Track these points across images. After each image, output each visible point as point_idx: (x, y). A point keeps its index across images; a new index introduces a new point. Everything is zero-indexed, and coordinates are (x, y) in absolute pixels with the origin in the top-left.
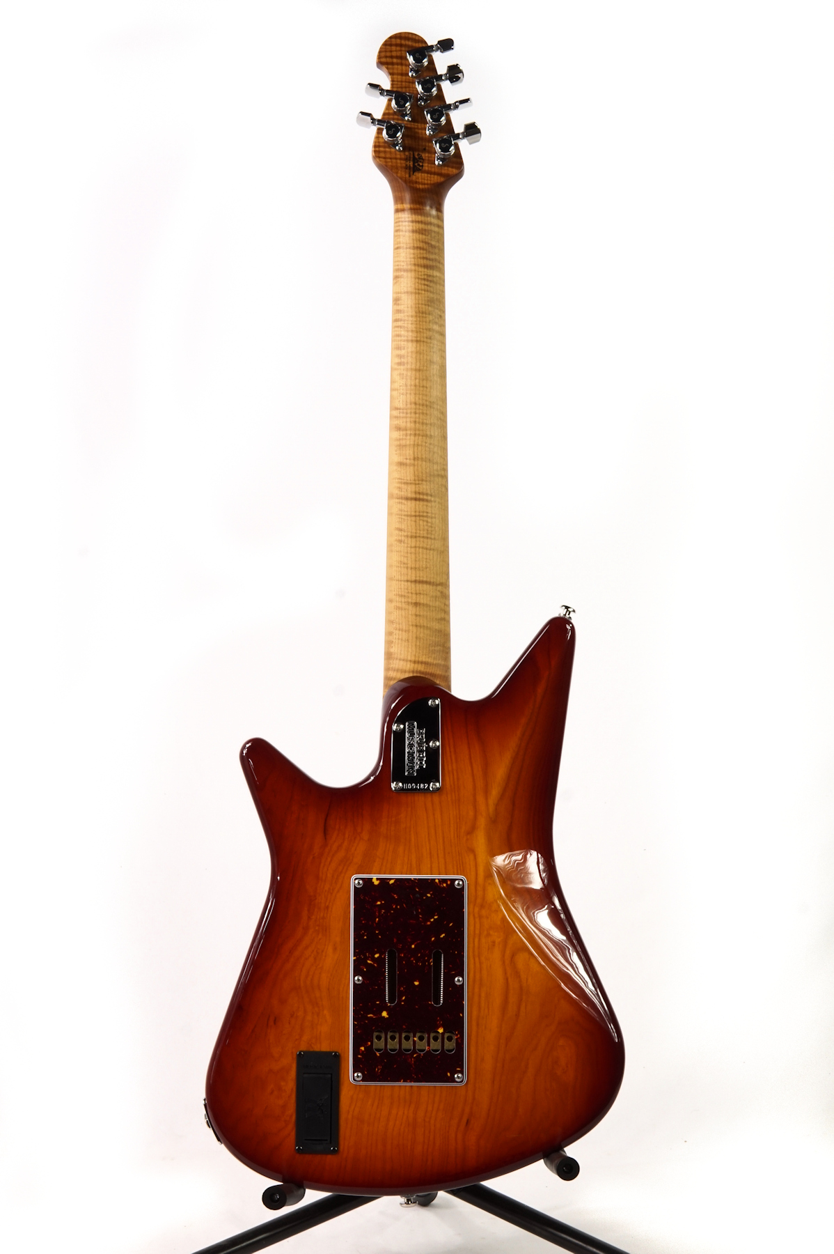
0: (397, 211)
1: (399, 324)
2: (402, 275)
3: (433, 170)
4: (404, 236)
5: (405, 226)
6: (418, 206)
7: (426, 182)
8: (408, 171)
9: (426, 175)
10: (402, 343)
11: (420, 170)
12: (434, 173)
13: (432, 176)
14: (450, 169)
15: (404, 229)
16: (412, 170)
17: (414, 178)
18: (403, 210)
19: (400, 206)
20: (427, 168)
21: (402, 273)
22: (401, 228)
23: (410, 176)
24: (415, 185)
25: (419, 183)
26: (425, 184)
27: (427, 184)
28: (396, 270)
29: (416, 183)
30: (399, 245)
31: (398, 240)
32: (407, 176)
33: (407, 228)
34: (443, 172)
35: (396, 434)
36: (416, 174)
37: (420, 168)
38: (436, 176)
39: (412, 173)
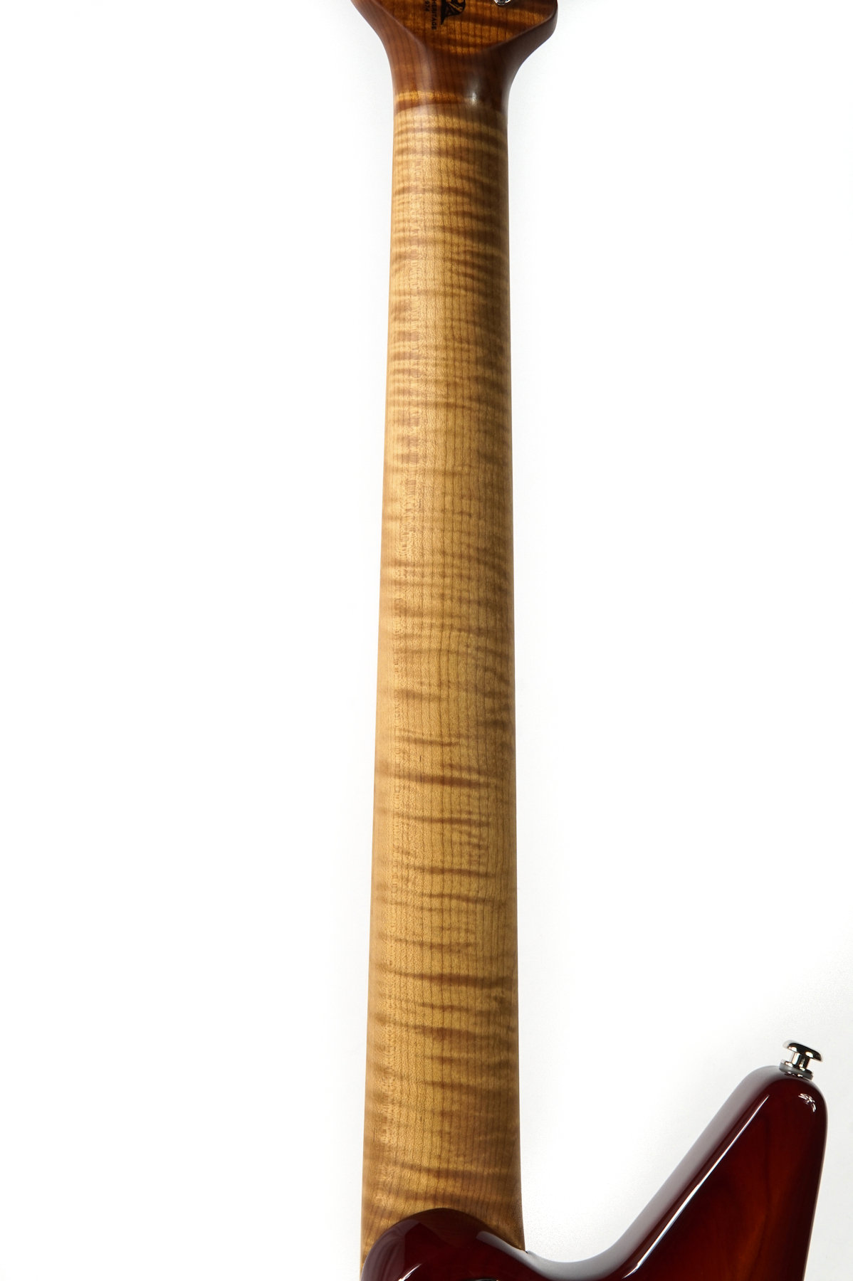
0: (402, 107)
1: (406, 364)
2: (415, 252)
3: (487, 13)
4: (419, 163)
5: (422, 140)
6: (452, 95)
7: (471, 40)
8: (429, 14)
9: (471, 25)
10: (413, 409)
11: (458, 13)
12: (491, 22)
13: (486, 27)
14: (527, 13)
15: (418, 146)
16: (439, 12)
17: (443, 31)
18: (414, 104)
19: (407, 96)
20: (473, 10)
21: (414, 247)
22: (411, 144)
23: (434, 27)
24: (445, 47)
25: (455, 43)
26: (468, 45)
27: (475, 45)
28: (397, 242)
29: (449, 41)
30: (406, 184)
31: (405, 172)
32: (428, 26)
33: (427, 144)
34: (511, 18)
35: (397, 624)
36: (449, 21)
37: (459, 9)
38: (494, 29)
39: (439, 18)
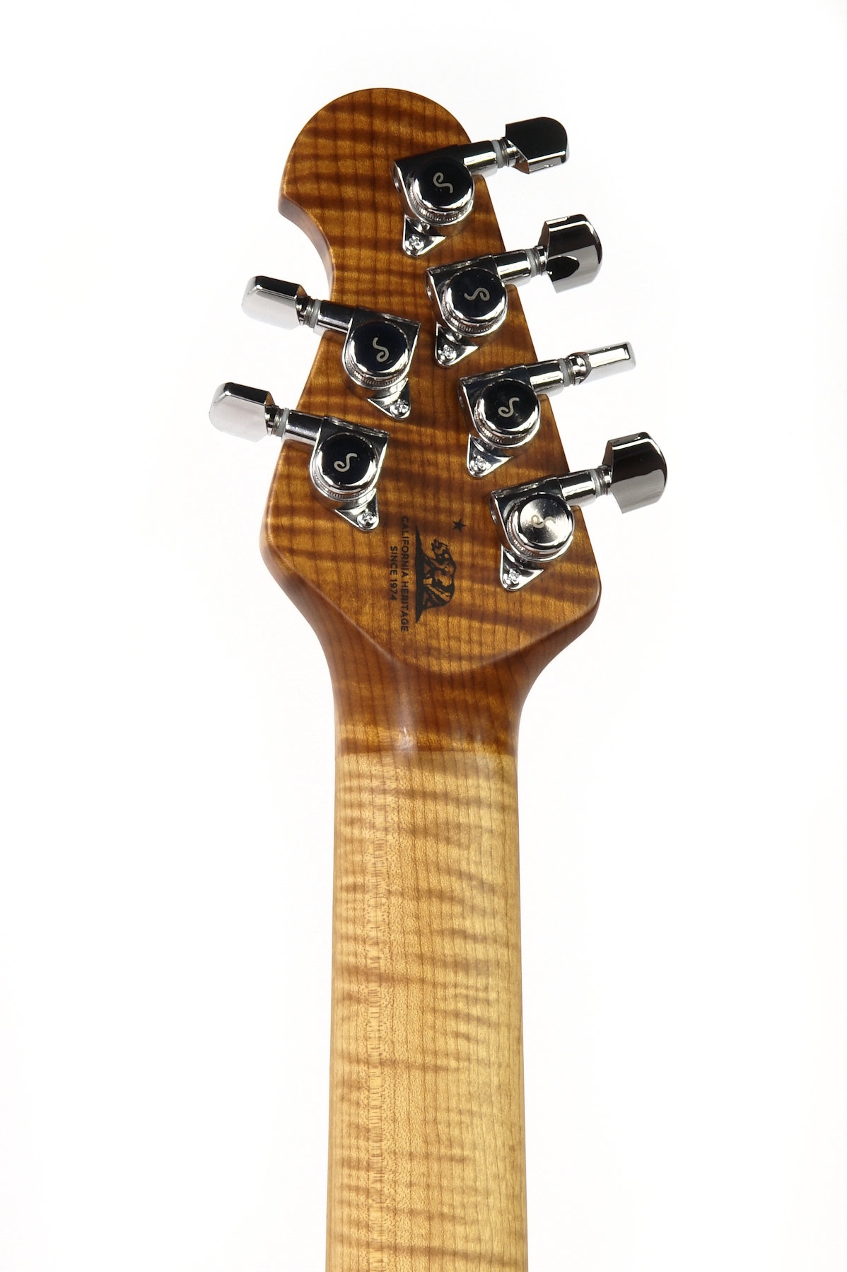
0: (349, 747)
1: (362, 1178)
2: (375, 993)
3: (490, 605)
4: (379, 847)
5: (384, 808)
6: (433, 737)
7: (465, 649)
8: (397, 605)
9: (465, 622)
10: (375, 1256)
11: (443, 603)
12: (496, 618)
13: (488, 626)
14: (552, 602)
15: (379, 820)
16: (412, 602)
17: (419, 633)
18: (375, 749)
19: (361, 732)
20: (467, 598)
21: (373, 986)
22: (367, 814)
23: (404, 627)
24: (423, 662)
25: (438, 653)
26: (460, 658)
27: (471, 658)
28: (344, 970)
29: (429, 651)
30: (359, 880)
31: (358, 858)
32: (396, 624)
33: (393, 817)
34: (527, 611)
36: (429, 617)
37: (444, 596)
38: (500, 628)
39: (412, 613)
